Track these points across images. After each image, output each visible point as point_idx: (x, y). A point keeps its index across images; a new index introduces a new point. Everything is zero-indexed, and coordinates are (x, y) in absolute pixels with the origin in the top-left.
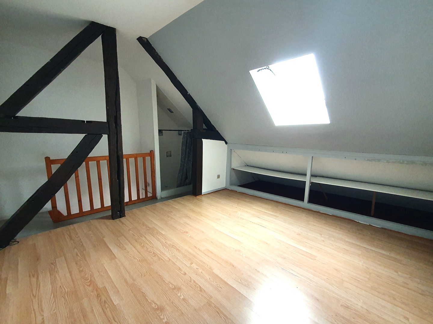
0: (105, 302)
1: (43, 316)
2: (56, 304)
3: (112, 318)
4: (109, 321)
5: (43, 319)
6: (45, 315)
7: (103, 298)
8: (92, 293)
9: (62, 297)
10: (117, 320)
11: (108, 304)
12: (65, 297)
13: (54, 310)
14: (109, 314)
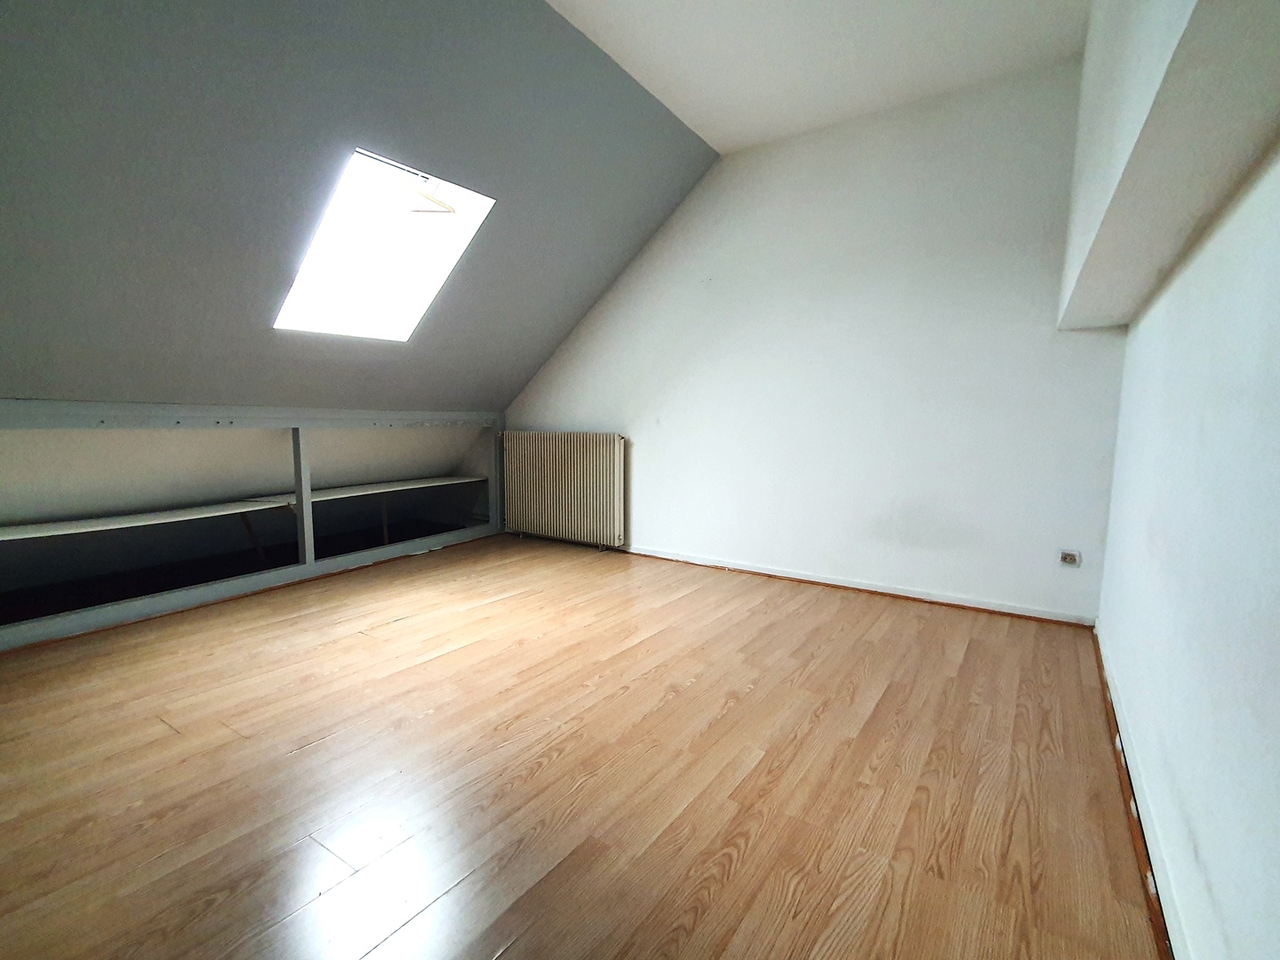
0: (770, 772)
1: (890, 865)
2: (846, 869)
3: (795, 742)
4: (801, 744)
5: (894, 857)
6: (885, 861)
7: (763, 780)
8: (765, 811)
9: (819, 873)
10: (792, 736)
11: (772, 764)
12: (814, 865)
13: (861, 854)
14: (789, 752)
